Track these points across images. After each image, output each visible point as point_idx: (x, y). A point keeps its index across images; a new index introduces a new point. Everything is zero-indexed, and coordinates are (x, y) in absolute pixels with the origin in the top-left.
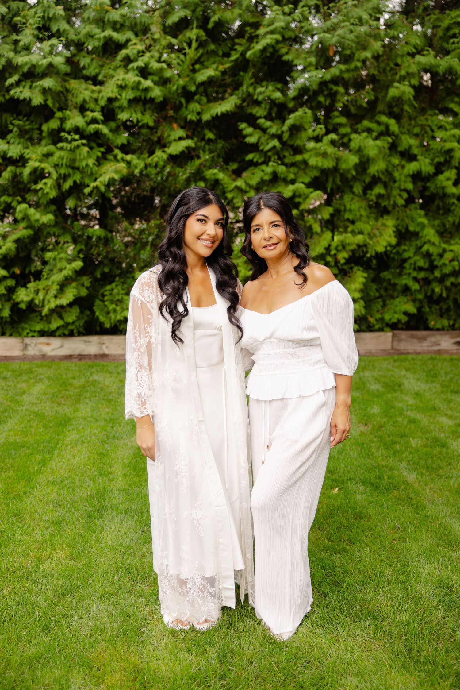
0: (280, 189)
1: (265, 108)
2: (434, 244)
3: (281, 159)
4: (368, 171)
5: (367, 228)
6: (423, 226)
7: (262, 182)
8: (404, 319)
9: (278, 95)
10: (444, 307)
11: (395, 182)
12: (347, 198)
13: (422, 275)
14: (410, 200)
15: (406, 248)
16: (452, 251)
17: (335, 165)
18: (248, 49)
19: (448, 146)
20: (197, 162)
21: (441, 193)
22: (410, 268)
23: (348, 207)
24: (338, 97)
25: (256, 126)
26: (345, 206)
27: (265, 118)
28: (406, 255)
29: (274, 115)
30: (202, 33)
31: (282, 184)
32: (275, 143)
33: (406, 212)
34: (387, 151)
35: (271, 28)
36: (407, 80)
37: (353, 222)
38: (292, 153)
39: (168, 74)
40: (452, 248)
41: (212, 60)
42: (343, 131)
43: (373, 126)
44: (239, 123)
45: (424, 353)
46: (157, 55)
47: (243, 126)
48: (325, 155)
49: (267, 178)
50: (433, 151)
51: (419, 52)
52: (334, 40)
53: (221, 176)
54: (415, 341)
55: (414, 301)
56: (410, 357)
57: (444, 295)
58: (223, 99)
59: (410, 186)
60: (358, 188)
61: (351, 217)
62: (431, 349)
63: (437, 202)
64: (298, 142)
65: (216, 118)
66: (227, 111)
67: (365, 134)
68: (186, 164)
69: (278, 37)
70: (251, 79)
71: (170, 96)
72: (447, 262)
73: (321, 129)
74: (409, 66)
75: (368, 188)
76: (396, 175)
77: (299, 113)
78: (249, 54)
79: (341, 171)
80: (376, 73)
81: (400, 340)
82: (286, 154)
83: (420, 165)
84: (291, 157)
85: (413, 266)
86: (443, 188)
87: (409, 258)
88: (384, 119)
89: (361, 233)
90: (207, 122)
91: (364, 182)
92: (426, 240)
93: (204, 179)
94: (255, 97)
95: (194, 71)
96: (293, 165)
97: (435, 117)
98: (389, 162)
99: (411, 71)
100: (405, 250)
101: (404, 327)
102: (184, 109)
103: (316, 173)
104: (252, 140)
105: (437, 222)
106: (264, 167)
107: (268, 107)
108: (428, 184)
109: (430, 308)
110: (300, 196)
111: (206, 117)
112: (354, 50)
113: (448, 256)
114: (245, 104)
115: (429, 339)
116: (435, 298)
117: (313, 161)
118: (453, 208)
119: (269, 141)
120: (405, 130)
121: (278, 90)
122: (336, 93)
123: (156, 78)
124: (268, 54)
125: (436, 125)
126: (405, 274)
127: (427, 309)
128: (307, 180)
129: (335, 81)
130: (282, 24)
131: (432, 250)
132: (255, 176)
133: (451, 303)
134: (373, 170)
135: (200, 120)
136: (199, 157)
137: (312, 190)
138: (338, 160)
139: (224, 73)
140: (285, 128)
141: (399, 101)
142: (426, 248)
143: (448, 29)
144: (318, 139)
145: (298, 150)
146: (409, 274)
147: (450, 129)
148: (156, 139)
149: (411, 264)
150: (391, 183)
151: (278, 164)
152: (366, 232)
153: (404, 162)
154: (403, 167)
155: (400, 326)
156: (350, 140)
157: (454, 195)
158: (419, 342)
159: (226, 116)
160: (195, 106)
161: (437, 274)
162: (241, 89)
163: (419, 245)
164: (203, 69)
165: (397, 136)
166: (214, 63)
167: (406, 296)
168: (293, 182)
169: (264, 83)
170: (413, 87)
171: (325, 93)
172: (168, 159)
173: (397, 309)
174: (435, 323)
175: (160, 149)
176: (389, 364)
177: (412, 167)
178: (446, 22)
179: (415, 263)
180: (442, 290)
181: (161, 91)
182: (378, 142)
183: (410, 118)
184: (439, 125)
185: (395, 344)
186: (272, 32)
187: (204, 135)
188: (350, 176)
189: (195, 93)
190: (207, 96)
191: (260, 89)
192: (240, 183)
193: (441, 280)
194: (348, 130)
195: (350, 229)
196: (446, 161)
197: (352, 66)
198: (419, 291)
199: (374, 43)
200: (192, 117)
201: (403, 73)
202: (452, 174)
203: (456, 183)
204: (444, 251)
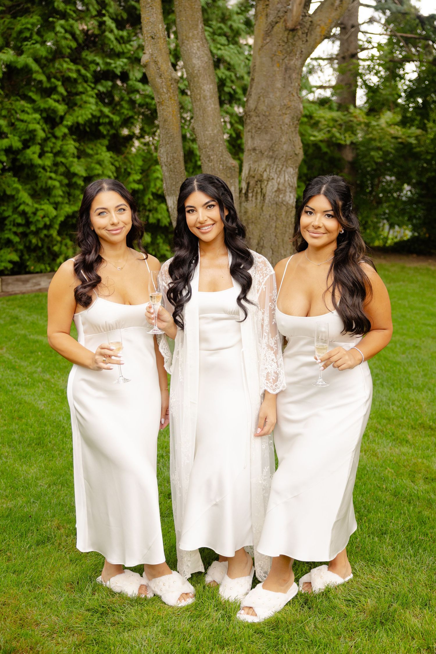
2: (28, 205)
6: (18, 191)
8: (10, 266)
10: (40, 254)
13: (20, 230)
15: (5, 208)
16: (42, 209)
19: (32, 126)
21: (29, 164)
22: (10, 225)
28: (6, 214)
33: (2, 179)
40: (43, 207)
45: (28, 292)
54: (20, 283)
55: (16, 251)
56: (19, 296)
57: (40, 245)
59: (4, 158)
62: (33, 289)
63: (26, 171)
72: (40, 218)
81: (8, 284)
83: (11, 142)
85: (12, 223)
86: (31, 160)
87: (9, 216)
92: (21, 201)
97: (17, 103)
100: (4, 210)
101: (9, 273)
105: (28, 187)
108: (19, 157)
109: (29, 255)
113: (40, 213)
115: (31, 281)
116: (32, 247)
118: (40, 175)
125: (20, 109)
126: (7, 230)
127: (27, 257)
131: (27, 209)
133: (45, 251)
142: (22, 207)
143: (21, 32)
146: (10, 230)
147: (32, 114)
149: (11, 221)
155: (6, 272)
157: (40, 165)
158: (24, 284)
161: (33, 228)
163: (16, 205)
167: (9, 247)
173: (3, 259)
174: (35, 267)
176: (3, 304)
178: (18, 27)
179: (14, 220)
180: (37, 241)
184: (22, 109)
185: (4, 287)
193: (36, 233)
196: (30, 138)
198: (20, 243)
202: (36, 149)
203: (40, 156)
204: (37, 210)
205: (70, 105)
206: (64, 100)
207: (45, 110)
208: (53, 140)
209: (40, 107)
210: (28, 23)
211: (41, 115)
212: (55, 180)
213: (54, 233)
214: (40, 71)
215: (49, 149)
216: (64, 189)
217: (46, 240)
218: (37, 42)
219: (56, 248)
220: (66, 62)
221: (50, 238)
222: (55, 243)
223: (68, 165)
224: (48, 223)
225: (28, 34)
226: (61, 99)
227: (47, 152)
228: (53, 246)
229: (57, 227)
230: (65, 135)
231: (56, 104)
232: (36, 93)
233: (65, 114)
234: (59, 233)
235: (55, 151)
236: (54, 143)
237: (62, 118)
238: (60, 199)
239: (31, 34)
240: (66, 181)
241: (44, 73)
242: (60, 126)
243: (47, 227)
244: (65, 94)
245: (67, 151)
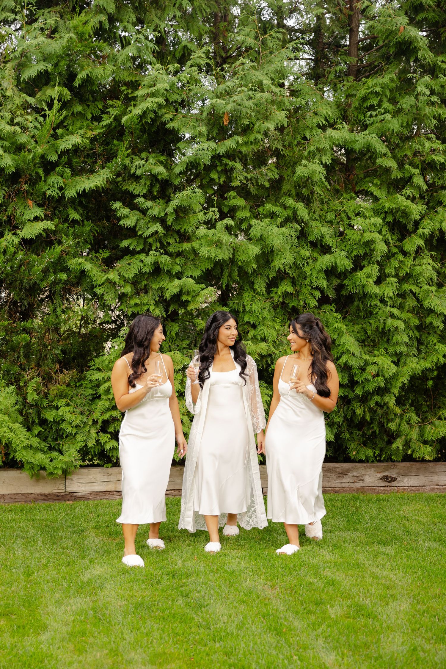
0: (163, 284)
1: (145, 184)
2: (353, 355)
3: (164, 249)
4: (273, 264)
5: (272, 334)
6: (340, 333)
7: (141, 274)
9: (160, 169)
10: (368, 433)
11: (305, 278)
12: (247, 296)
14: (324, 300)
16: (375, 363)
17: (231, 256)
18: (124, 113)
19: (368, 236)
20: (58, 249)
21: (361, 293)
23: (248, 307)
24: (235, 174)
25: (134, 207)
26: (244, 306)
27: (144, 196)
29: (155, 194)
30: (66, 91)
31: (166, 278)
32: (157, 227)
34: (296, 241)
35: (152, 89)
36: (317, 157)
37: (254, 326)
38: (178, 240)
39: (23, 139)
40: (375, 359)
41: (78, 124)
42: (240, 214)
43: (278, 210)
44: (112, 202)
45: (345, 491)
46: (8, 115)
47: (117, 205)
48: (218, 244)
49: (146, 269)
50: (350, 242)
51: (332, 125)
52: (229, 107)
53: (88, 266)
54: (333, 475)
57: (368, 418)
58: (92, 172)
59: (323, 284)
60: (260, 285)
61: (251, 320)
62: (352, 485)
63: (356, 303)
64: (186, 227)
65: (83, 195)
66: (96, 187)
67: (268, 220)
68: (43, 250)
69: (161, 100)
70: (127, 149)
71: (25, 167)
72: (370, 377)
73: (214, 212)
74: (320, 141)
75: (272, 284)
76: (306, 269)
77: (188, 192)
78: (124, 119)
79: (240, 264)
80: (280, 147)
82: (172, 241)
83: (335, 258)
84: (177, 245)
86: (363, 287)
88: (291, 202)
89: (264, 340)
90: (72, 201)
91: (268, 277)
92: (344, 349)
93: (66, 270)
94: (132, 171)
95: (55, 137)
96: (179, 254)
97: (351, 202)
98: (298, 253)
99: (322, 146)
102: (42, 183)
103: (208, 266)
104: (128, 223)
105: (357, 327)
106: (142, 256)
107: (148, 183)
108: (345, 282)
109: (351, 433)
110: (188, 293)
111: (70, 193)
112: (253, 119)
113: (371, 370)
114: (119, 179)
115: (351, 474)
116: (356, 421)
117: (204, 251)
118: (375, 311)
119: (150, 224)
120: (316, 216)
121: (161, 163)
122: (232, 169)
123: (7, 144)
124: (149, 121)
125: (353, 211)
127: (347, 435)
128: (197, 273)
129: (231, 155)
130: (166, 86)
131: (352, 362)
132: (131, 267)
133: (377, 429)
134: (278, 263)
135: (62, 197)
136: (60, 243)
137: (203, 286)
138: (235, 250)
139: (93, 140)
140: (170, 209)
141: (307, 181)
143: (365, 99)
144: (210, 224)
145: (185, 237)
147: (370, 218)
148: (5, 218)
150: (300, 279)
151: (161, 254)
152: (270, 339)
153: (315, 255)
154: (315, 260)
156: (250, 226)
157: (376, 296)
158: (339, 477)
159: (95, 193)
160: (55, 179)
161: (359, 391)
162: (114, 160)
164: (68, 135)
165: (306, 224)
166: (80, 129)
168: (179, 276)
169: (144, 155)
170: (325, 166)
171: (219, 169)
172: (20, 243)
174: (358, 453)
175: (9, 231)
177: (326, 260)
178: (362, 92)
180: (364, 412)
181: (13, 159)
182: (283, 229)
183: (322, 203)
184: (357, 211)
186: (153, 95)
187: (68, 216)
188: (250, 270)
189: (57, 164)
190: (71, 167)
191: (138, 162)
192: (112, 275)
193: (364, 399)
194: (248, 214)
195: (250, 335)
196: (365, 254)
197: (252, 138)
199: (277, 113)
200: (54, 193)
201: (312, 148)
202: (373, 270)
203: (378, 281)
204: (366, 363)
205: (431, 204)
206: (422, 197)
207: (391, 211)
208: (401, 257)
209: (384, 207)
210: (376, 85)
211: (384, 220)
212: (398, 318)
213: (391, 401)
214: (389, 154)
215: (393, 271)
216: (411, 333)
217: (379, 411)
218: (386, 111)
219: (392, 426)
220: (429, 139)
221: (385, 408)
222: (391, 416)
223: (420, 297)
224: (382, 385)
225: (375, 101)
226: (417, 196)
227: (389, 276)
228: (389, 421)
229: (396, 391)
230: (419, 250)
231: (409, 203)
232: (380, 187)
233: (422, 218)
234: (399, 402)
235: (402, 274)
236: (401, 262)
237: (417, 224)
238: (404, 349)
239: (381, 101)
240: (415, 321)
241: (394, 157)
242: (413, 235)
243: (382, 391)
244: (425, 187)
245: (421, 274)
